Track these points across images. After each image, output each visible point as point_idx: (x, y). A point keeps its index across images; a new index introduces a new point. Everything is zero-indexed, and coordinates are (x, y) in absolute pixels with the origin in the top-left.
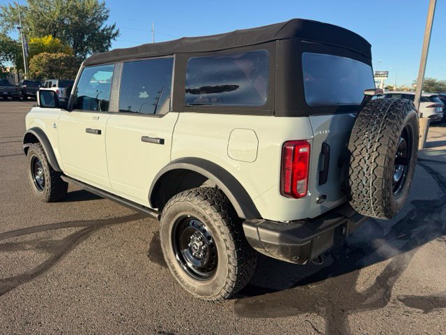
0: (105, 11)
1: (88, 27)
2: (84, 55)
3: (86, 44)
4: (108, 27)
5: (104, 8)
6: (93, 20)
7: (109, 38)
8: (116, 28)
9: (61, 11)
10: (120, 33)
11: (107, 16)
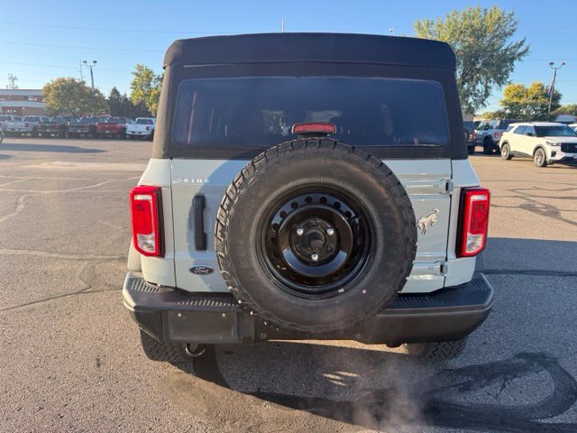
0: (513, 23)
1: (485, 50)
2: (474, 87)
3: (478, 71)
4: (514, 44)
5: (511, 20)
6: (493, 38)
7: (512, 59)
8: (526, 44)
9: (453, 34)
10: (530, 50)
11: (514, 31)
